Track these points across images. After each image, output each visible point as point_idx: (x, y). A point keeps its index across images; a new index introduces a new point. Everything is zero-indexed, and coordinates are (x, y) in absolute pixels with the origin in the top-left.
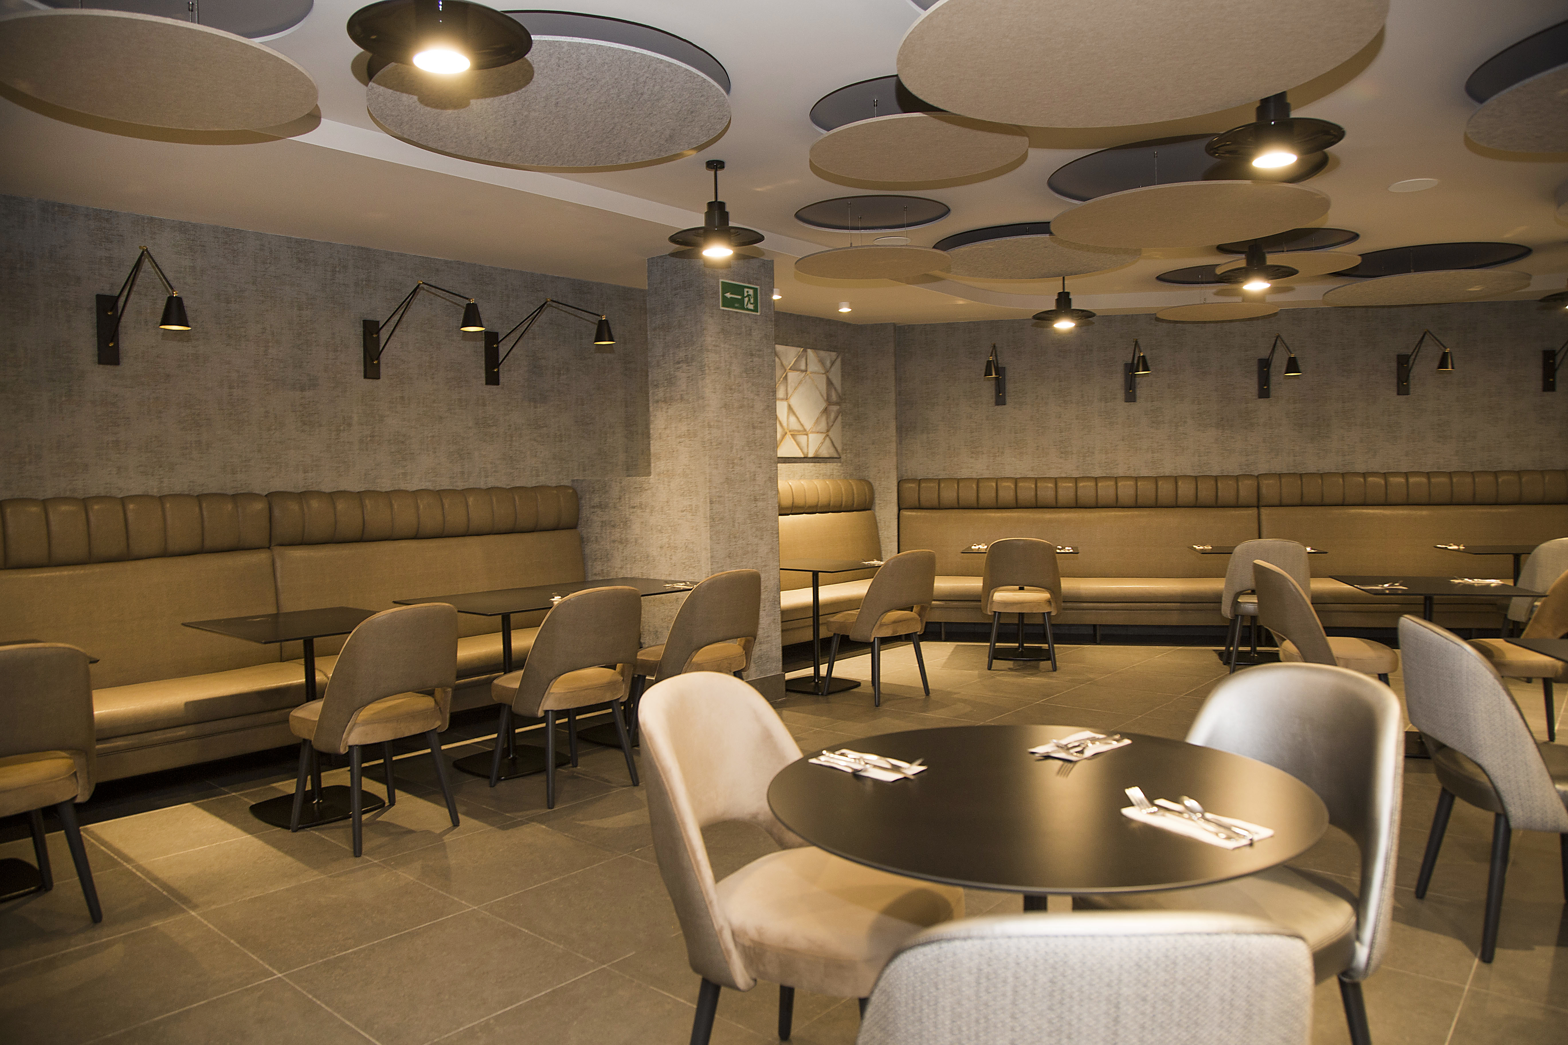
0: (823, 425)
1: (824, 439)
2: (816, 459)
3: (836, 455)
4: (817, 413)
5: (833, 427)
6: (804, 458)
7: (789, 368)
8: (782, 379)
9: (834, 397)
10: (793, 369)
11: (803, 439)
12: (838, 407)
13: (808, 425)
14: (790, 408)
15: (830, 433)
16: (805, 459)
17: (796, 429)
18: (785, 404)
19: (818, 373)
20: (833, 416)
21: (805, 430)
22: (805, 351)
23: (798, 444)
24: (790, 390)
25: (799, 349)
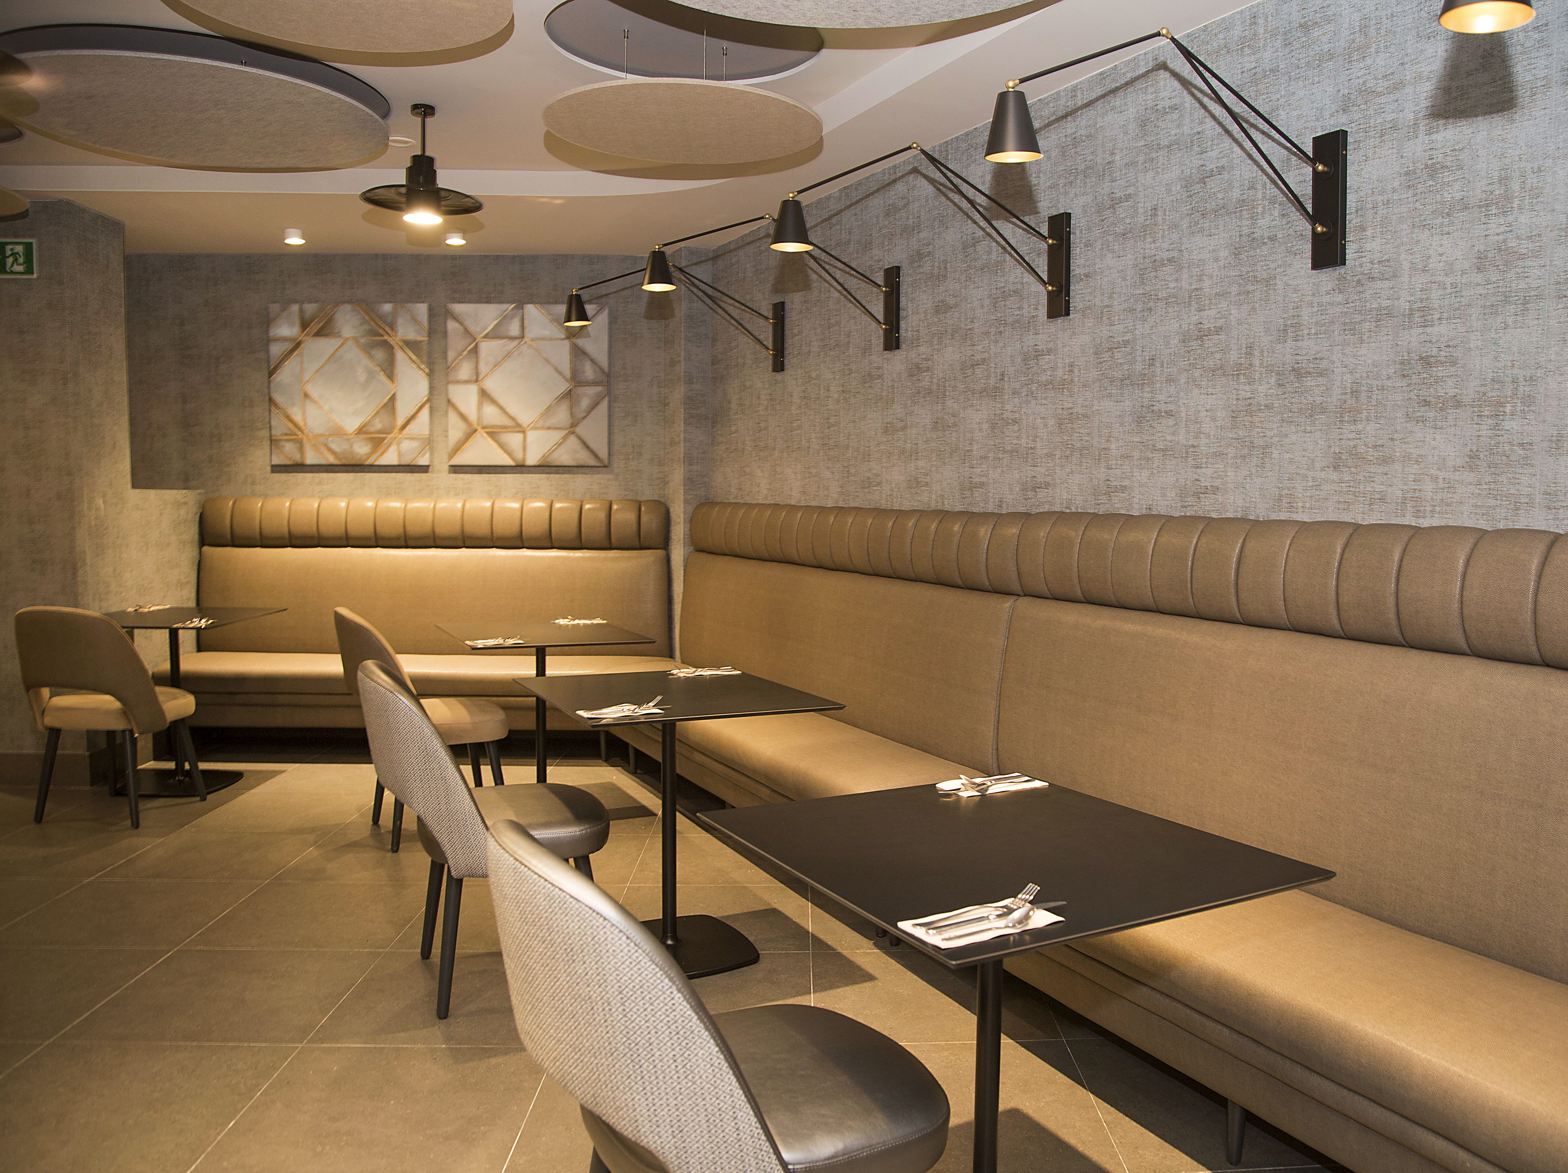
0: (562, 415)
1: (565, 438)
2: (545, 467)
3: (592, 462)
4: (548, 399)
5: (585, 422)
6: (517, 466)
7: (483, 335)
8: (465, 353)
9: (589, 372)
10: (493, 335)
11: (514, 440)
12: (599, 389)
13: (525, 417)
14: (484, 395)
15: (579, 430)
16: (520, 468)
17: (499, 423)
18: (474, 389)
19: (551, 339)
20: (585, 403)
21: (518, 425)
22: (520, 306)
23: (502, 446)
24: (483, 368)
25: (505, 306)
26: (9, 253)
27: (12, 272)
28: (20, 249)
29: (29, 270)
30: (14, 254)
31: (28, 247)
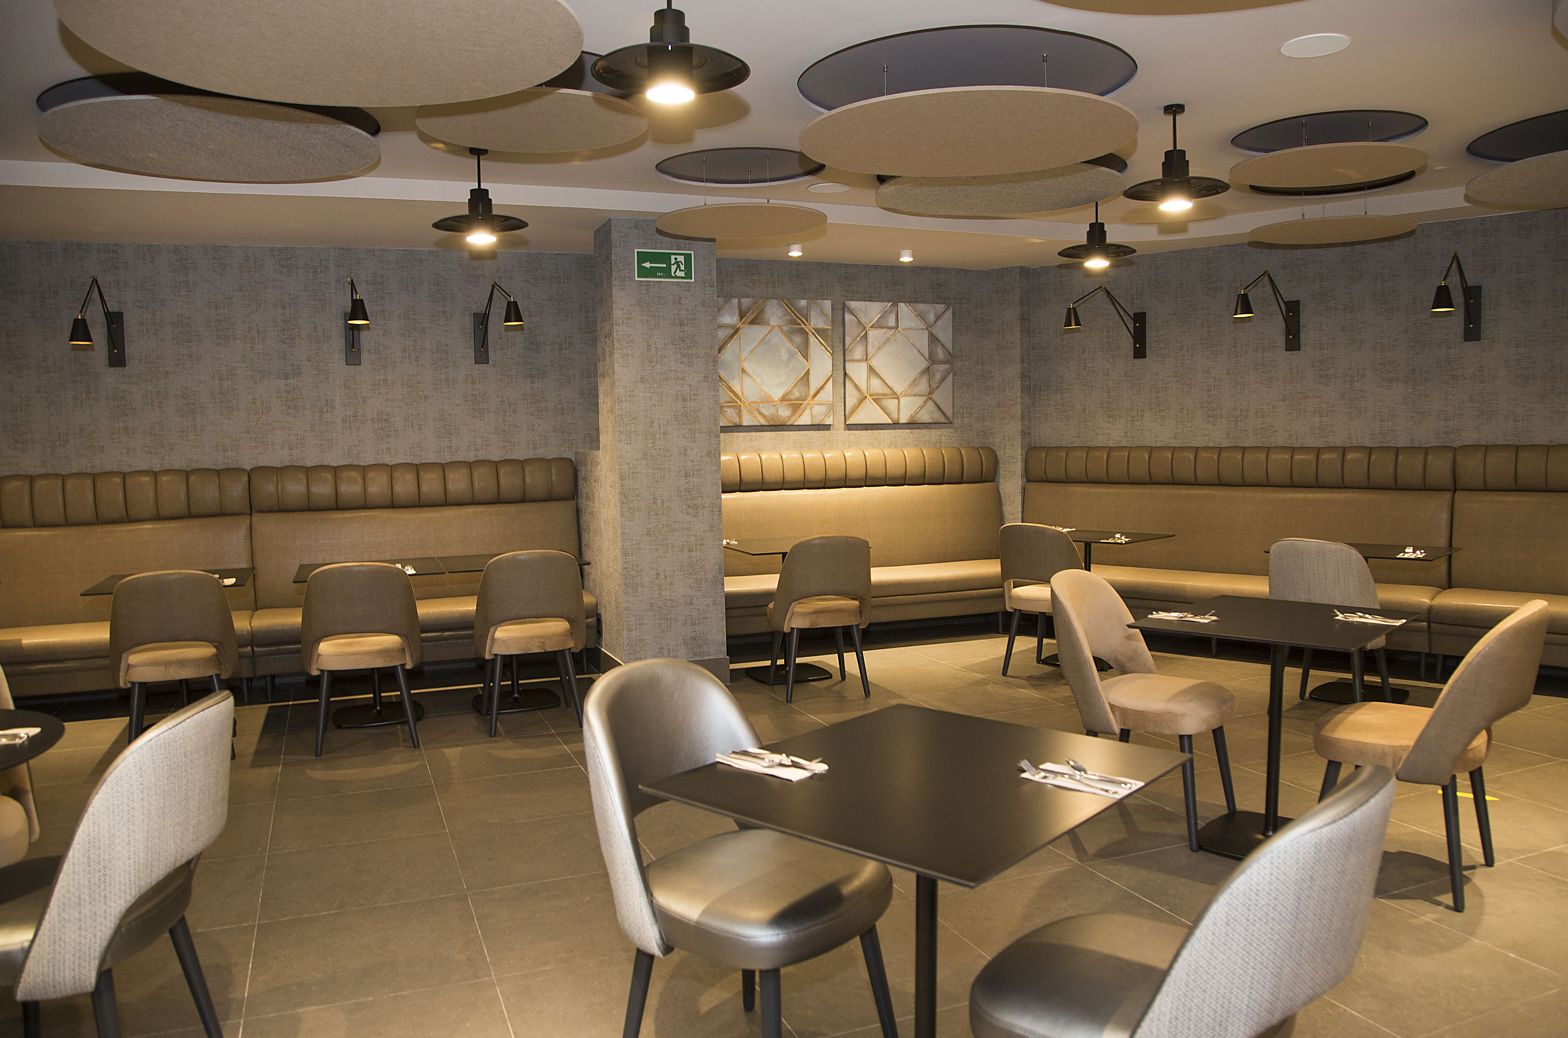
0: (923, 386)
1: (925, 402)
2: (913, 425)
3: (943, 420)
4: (914, 374)
5: (939, 389)
6: (894, 424)
7: (870, 325)
8: (858, 339)
9: (940, 354)
10: (877, 326)
11: (892, 404)
12: (948, 366)
13: (899, 388)
14: (871, 370)
15: (933, 396)
16: (895, 425)
17: (881, 392)
18: (864, 366)
19: (916, 329)
20: (938, 376)
21: (895, 393)
22: (895, 304)
23: (883, 409)
24: (871, 350)
25: (886, 304)
26: (673, 261)
27: (676, 277)
28: (681, 259)
29: (688, 275)
30: (677, 263)
31: (688, 257)
